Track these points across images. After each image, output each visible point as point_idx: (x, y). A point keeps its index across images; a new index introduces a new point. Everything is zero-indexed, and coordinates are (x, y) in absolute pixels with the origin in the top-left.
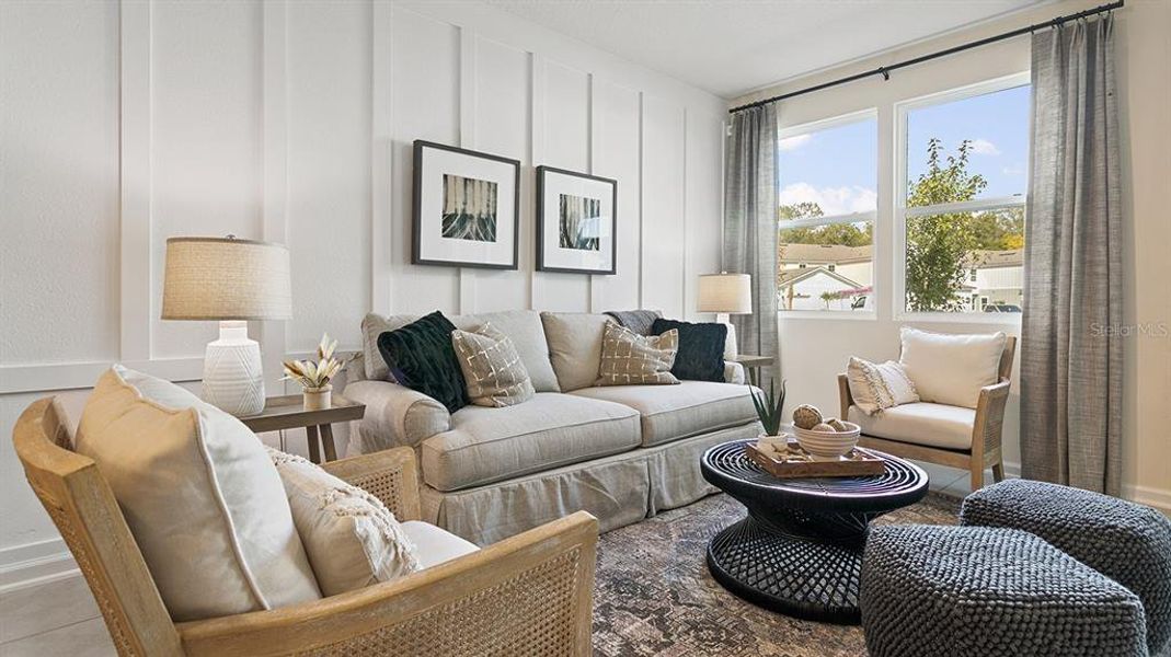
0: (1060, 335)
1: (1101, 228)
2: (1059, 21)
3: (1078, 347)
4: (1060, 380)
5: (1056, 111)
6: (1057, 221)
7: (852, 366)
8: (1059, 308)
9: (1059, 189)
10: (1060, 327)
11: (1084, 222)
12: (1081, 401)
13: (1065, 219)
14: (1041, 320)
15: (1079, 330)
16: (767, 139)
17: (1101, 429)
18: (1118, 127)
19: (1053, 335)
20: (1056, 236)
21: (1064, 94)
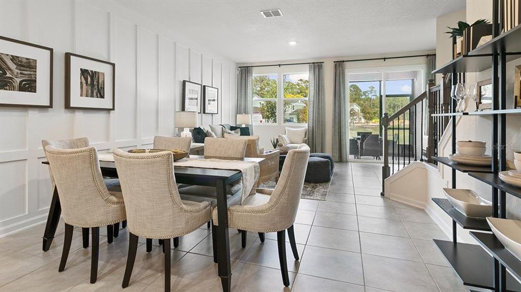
0: (314, 128)
1: (321, 107)
2: (314, 63)
3: (318, 130)
4: (314, 137)
5: (313, 82)
6: (314, 104)
7: (279, 136)
8: (314, 122)
9: (314, 97)
10: (314, 126)
11: (318, 105)
12: (318, 141)
13: (315, 104)
14: (311, 125)
15: (318, 127)
16: (250, 76)
17: (321, 147)
18: (323, 87)
19: (313, 128)
20: (314, 107)
21: (315, 78)
